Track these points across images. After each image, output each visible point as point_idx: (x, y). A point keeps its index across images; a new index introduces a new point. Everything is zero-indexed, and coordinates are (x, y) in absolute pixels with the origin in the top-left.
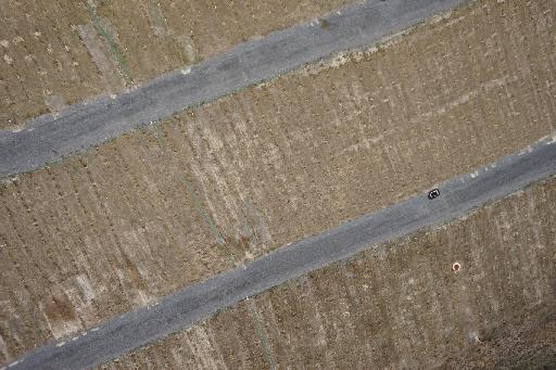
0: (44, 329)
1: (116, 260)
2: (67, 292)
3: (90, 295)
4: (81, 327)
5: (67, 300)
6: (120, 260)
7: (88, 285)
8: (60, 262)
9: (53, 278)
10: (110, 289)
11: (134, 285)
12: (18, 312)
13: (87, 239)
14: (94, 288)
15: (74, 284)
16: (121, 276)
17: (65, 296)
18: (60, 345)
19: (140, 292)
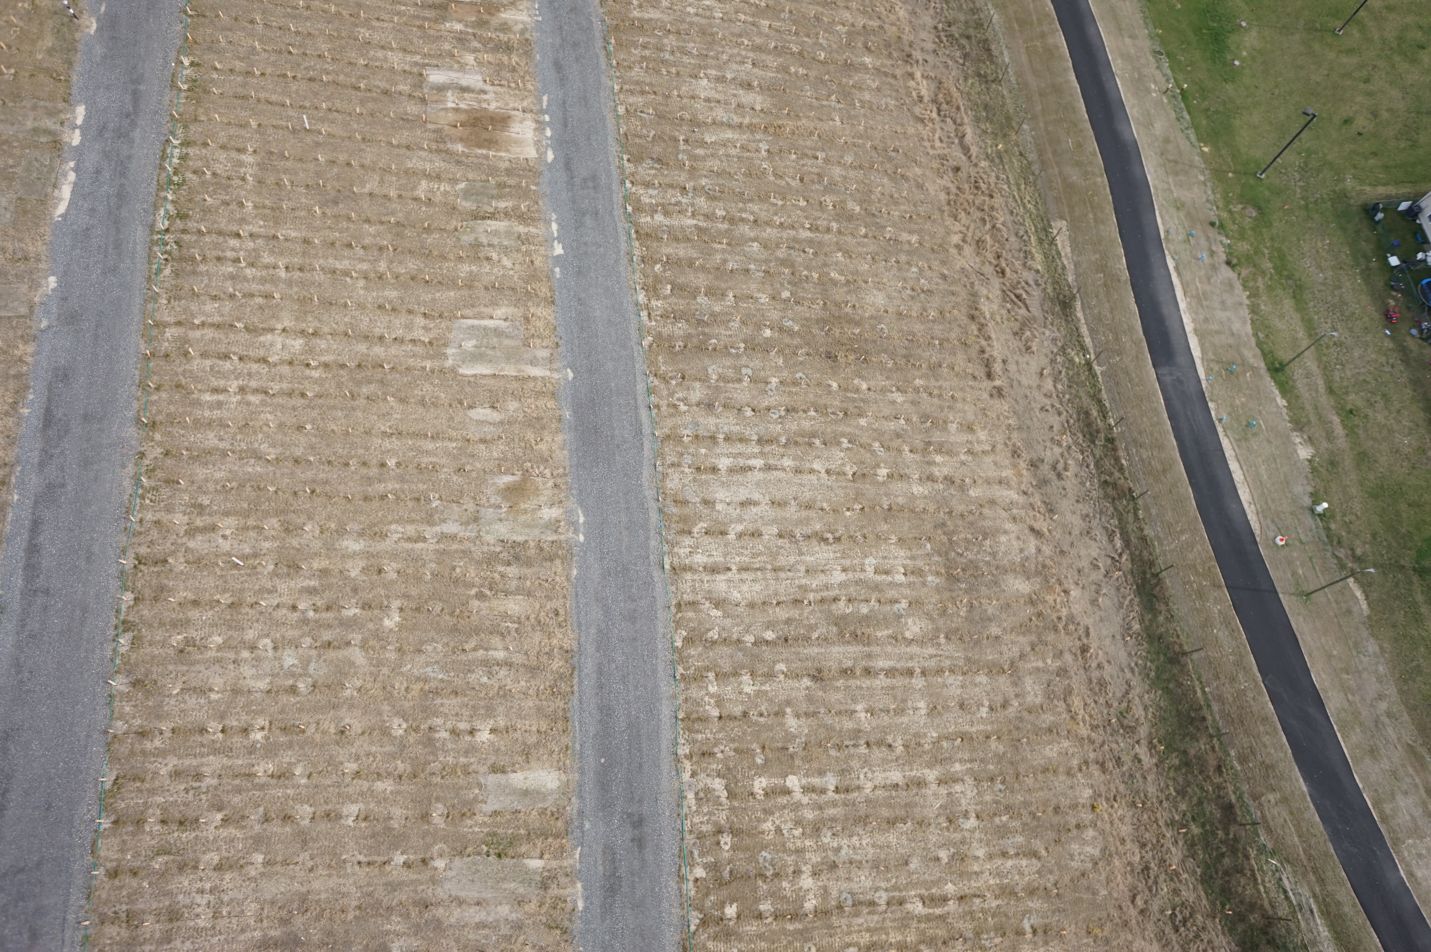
0: (507, 164)
1: (425, 19)
2: (450, 105)
3: (473, 79)
4: (528, 115)
5: (466, 111)
6: (428, 13)
7: (453, 75)
8: (383, 85)
9: (412, 109)
10: (475, 50)
11: (486, 17)
12: (454, 181)
13: (364, 33)
14: (463, 67)
15: (441, 89)
16: (458, 27)
17: (457, 110)
18: (550, 156)
19: (503, 15)
